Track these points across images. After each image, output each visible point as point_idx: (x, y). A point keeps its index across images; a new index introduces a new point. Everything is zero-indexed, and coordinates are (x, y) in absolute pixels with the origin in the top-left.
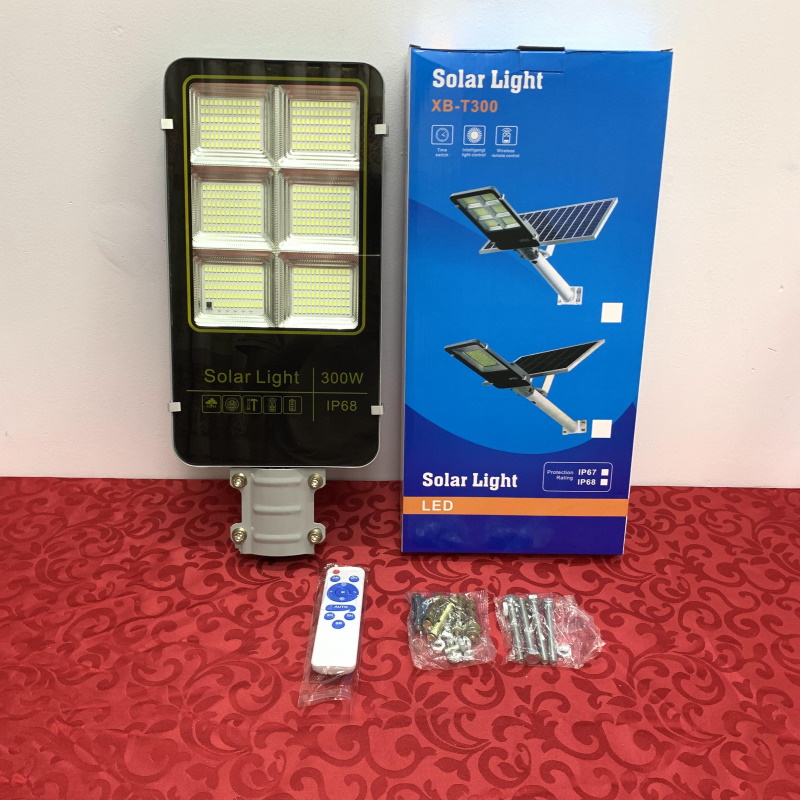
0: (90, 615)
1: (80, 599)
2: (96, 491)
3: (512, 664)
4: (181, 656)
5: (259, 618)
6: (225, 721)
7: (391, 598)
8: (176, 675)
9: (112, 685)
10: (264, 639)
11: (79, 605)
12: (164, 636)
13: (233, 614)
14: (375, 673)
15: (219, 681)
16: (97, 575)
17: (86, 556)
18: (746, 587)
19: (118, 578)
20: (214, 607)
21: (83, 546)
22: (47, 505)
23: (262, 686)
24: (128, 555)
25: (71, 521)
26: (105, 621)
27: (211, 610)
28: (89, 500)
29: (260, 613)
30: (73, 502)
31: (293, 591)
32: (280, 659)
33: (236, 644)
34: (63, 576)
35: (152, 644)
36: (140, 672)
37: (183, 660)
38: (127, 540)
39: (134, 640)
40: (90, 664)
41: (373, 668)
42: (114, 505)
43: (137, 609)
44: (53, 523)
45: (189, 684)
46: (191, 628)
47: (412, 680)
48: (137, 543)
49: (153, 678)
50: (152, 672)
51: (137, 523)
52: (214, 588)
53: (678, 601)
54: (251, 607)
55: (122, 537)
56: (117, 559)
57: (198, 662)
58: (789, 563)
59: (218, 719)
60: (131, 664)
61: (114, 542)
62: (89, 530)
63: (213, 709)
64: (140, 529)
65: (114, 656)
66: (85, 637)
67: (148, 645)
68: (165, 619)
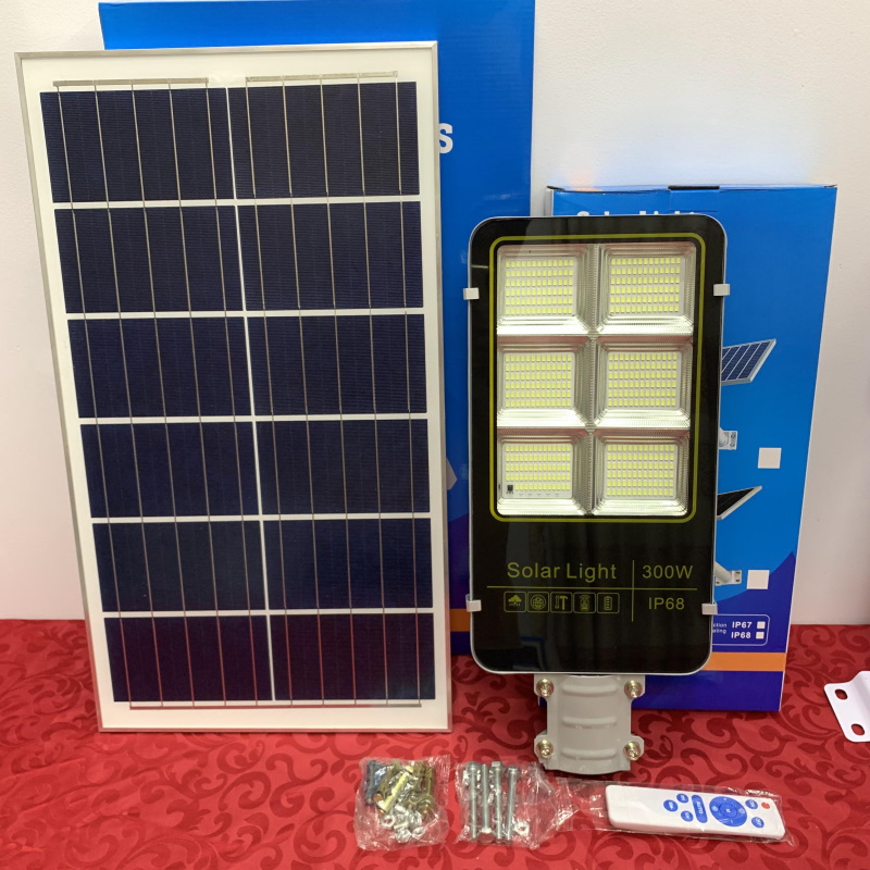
0: (33, 782)
1: (25, 764)
2: (60, 635)
3: (463, 844)
4: (118, 833)
5: (205, 787)
7: (348, 763)
8: (111, 854)
10: (207, 812)
11: (24, 771)
12: (104, 809)
13: (180, 781)
14: (315, 854)
15: (153, 861)
16: (46, 735)
17: (40, 713)
18: (736, 749)
19: (68, 739)
20: (161, 774)
21: (37, 700)
22: (9, 653)
24: (82, 711)
25: (30, 671)
26: (48, 790)
27: (158, 777)
28: (52, 646)
29: (208, 781)
30: (34, 649)
31: (246, 754)
32: (220, 836)
33: (177, 818)
34: (12, 737)
35: (92, 816)
36: (74, 850)
37: (120, 837)
38: (83, 694)
39: (74, 813)
40: (23, 841)
41: (316, 846)
42: (76, 652)
43: (83, 775)
44: (11, 673)
45: (122, 865)
46: (134, 799)
47: (355, 863)
49: (86, 858)
50: (84, 851)
52: (166, 750)
53: (657, 766)
54: (199, 773)
55: (79, 690)
56: (70, 716)
57: (135, 840)
58: (788, 718)
60: (66, 841)
61: (70, 696)
62: (46, 682)
65: (50, 832)
66: (24, 809)
67: (86, 820)
68: (110, 787)
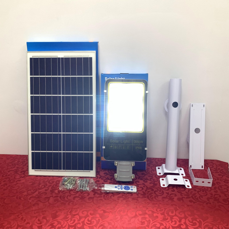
0: (5, 178)
1: (4, 176)
6: (25, 196)
8: (18, 188)
9: (6, 190)
12: (18, 182)
15: (26, 189)
16: (9, 172)
17: (8, 168)
19: (13, 172)
21: (8, 167)
23: (34, 190)
24: (16, 168)
26: (8, 179)
30: (8, 159)
34: (2, 172)
35: (16, 183)
36: (12, 188)
37: (20, 186)
38: (17, 166)
39: (12, 183)
40: (3, 186)
42: (16, 160)
43: (15, 177)
45: (20, 190)
48: (18, 166)
49: (14, 189)
50: (14, 188)
51: (19, 163)
56: (13, 169)
57: (23, 186)
59: (24, 195)
61: (14, 166)
62: (10, 164)
63: (23, 194)
64: (19, 164)
65: (8, 185)
66: (3, 182)
67: (15, 183)
68: (19, 179)
